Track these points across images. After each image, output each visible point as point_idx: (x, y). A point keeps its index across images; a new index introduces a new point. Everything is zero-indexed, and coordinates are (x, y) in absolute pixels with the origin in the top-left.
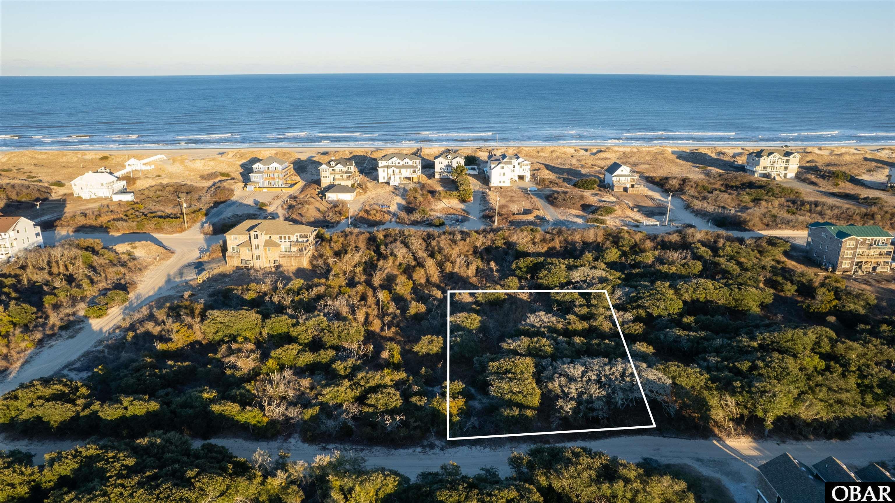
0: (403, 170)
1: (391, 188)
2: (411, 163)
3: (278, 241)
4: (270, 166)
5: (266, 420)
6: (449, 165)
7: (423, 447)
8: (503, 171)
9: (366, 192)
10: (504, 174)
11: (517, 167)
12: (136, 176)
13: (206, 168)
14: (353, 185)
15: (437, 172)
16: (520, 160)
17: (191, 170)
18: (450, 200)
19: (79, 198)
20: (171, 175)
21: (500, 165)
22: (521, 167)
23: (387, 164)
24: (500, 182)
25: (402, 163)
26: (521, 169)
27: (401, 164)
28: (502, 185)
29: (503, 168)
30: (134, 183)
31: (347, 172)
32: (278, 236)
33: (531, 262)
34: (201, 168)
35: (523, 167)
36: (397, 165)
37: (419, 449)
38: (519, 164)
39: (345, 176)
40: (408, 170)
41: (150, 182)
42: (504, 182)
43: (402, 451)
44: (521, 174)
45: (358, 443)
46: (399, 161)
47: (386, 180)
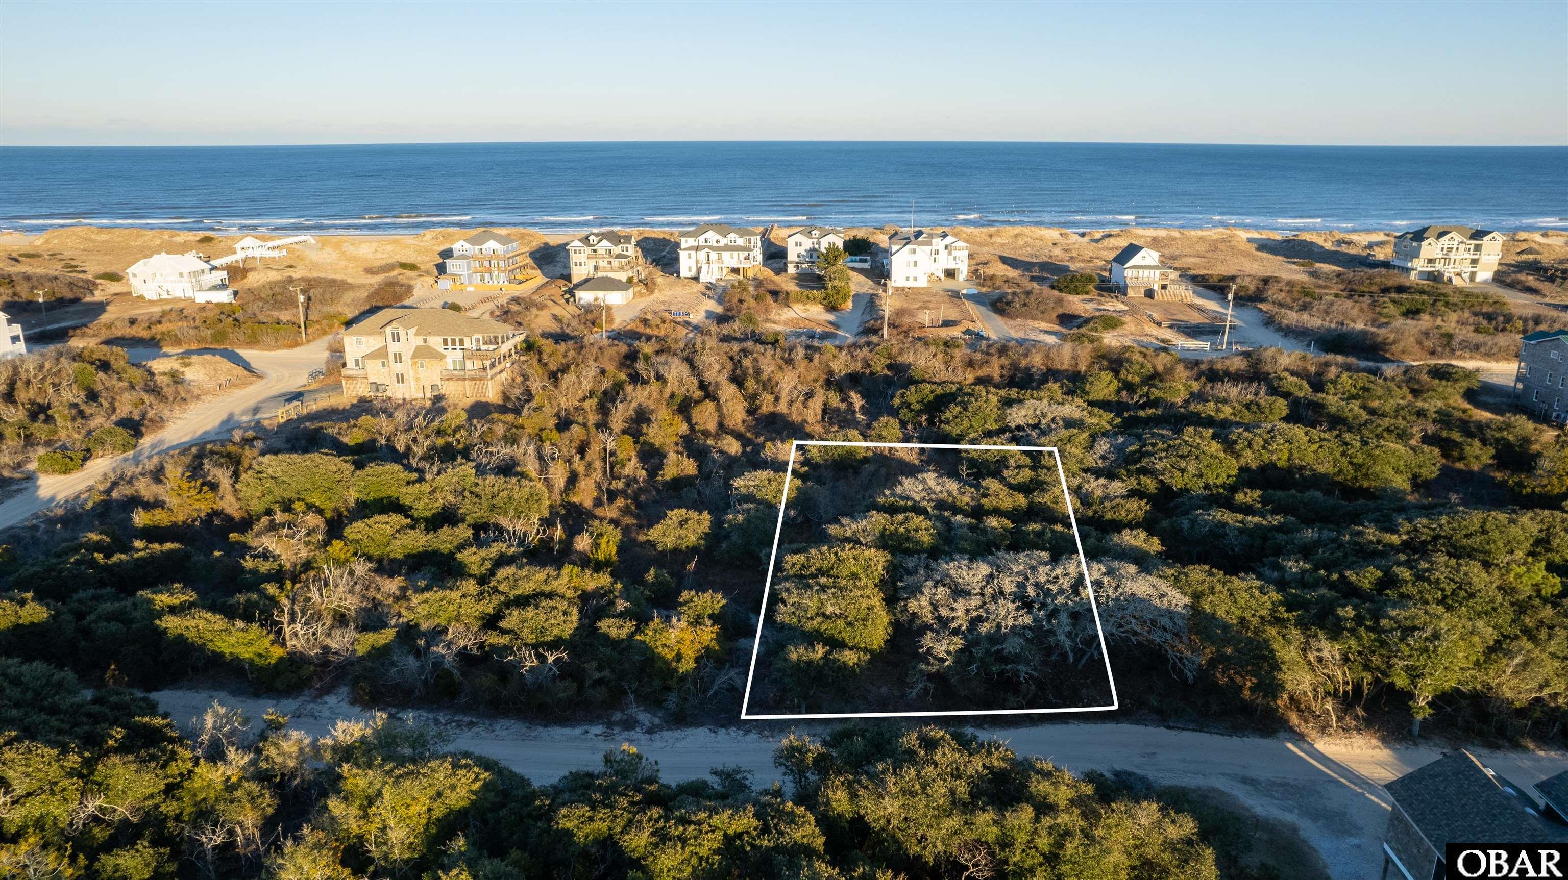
0: (726, 255)
1: (700, 287)
2: (740, 242)
3: (440, 348)
4: (484, 247)
5: (277, 652)
6: (814, 249)
7: (610, 725)
8: (913, 258)
9: (652, 292)
10: (915, 264)
11: (943, 253)
12: (248, 266)
13: (379, 255)
14: (630, 280)
15: (791, 262)
16: (949, 240)
17: (354, 259)
18: (808, 307)
19: (141, 297)
20: (315, 266)
21: (908, 247)
22: (950, 254)
23: (696, 244)
24: (908, 279)
25: (723, 241)
26: (951, 258)
27: (721, 244)
28: (912, 284)
29: (914, 252)
30: (244, 277)
31: (619, 256)
32: (440, 340)
33: (932, 392)
34: (370, 256)
35: (954, 253)
36: (715, 244)
38: (946, 248)
39: (615, 263)
40: (735, 253)
41: (273, 276)
42: (915, 279)
43: (558, 732)
44: (951, 265)
45: (466, 709)
46: (718, 237)
47: (693, 273)
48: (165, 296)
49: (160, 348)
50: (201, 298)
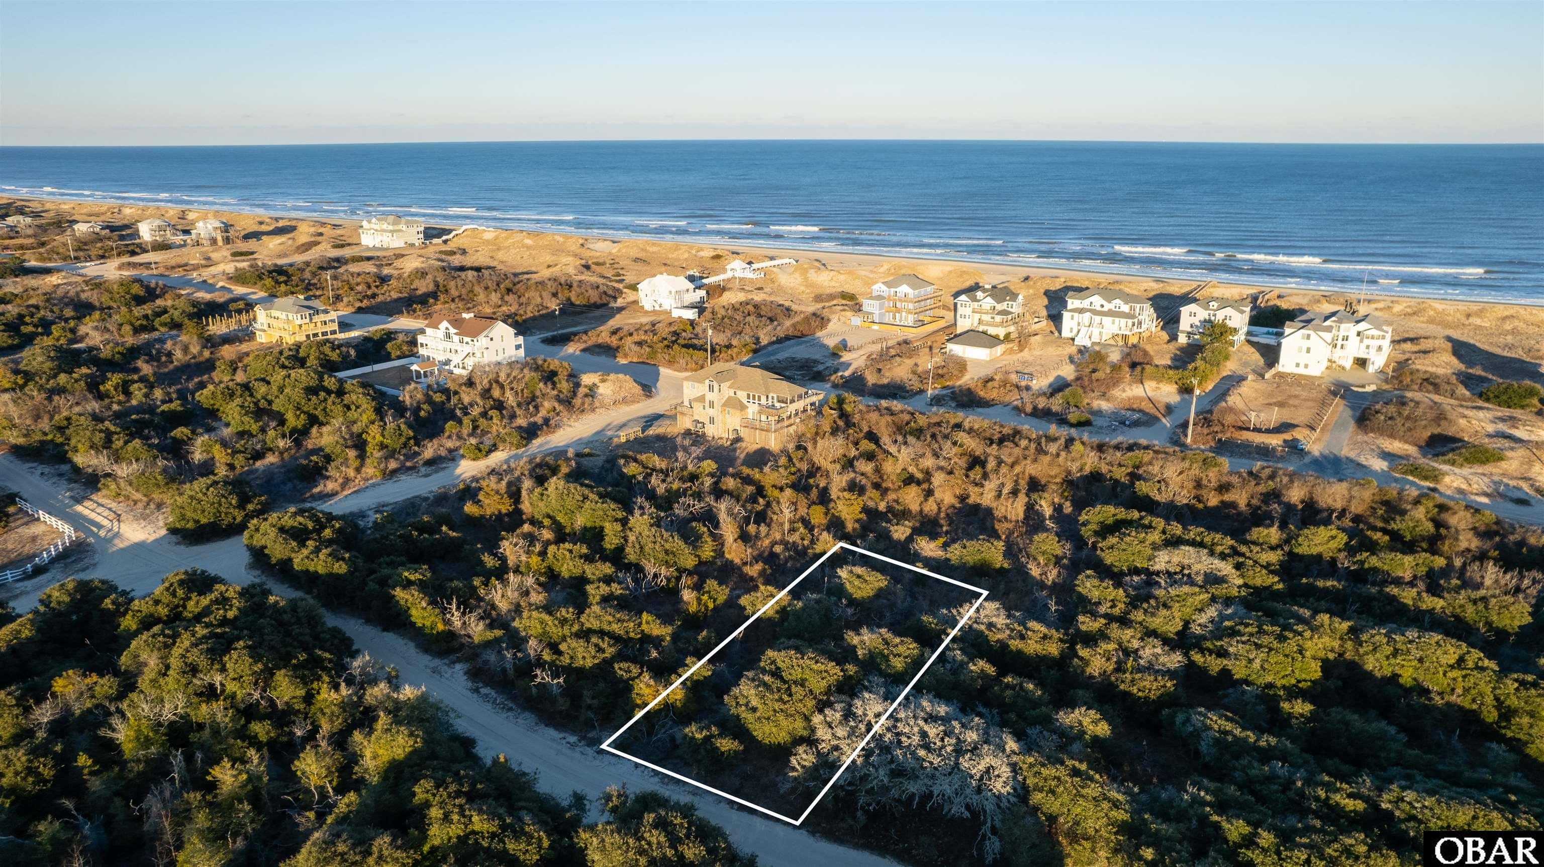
0: (1107, 320)
1: (1073, 350)
2: (1125, 308)
3: (745, 400)
5: (440, 627)
6: (1210, 321)
7: (583, 738)
8: (1306, 344)
9: (1021, 351)
10: (1308, 350)
11: (1354, 339)
12: (729, 286)
13: (833, 284)
14: (1007, 335)
15: (1183, 332)
16: (1363, 326)
17: (810, 285)
18: (1161, 385)
20: (781, 289)
21: (1302, 331)
22: (1361, 341)
23: (1081, 306)
24: (1298, 365)
25: (1108, 307)
26: (1363, 346)
27: (1106, 309)
28: (1301, 371)
29: (1308, 337)
30: (720, 295)
31: (1001, 313)
32: (745, 394)
33: (1114, 515)
34: (826, 284)
35: (1367, 342)
36: (1099, 308)
37: (573, 739)
38: (1359, 334)
39: (998, 318)
40: (1117, 320)
41: (741, 297)
42: (1306, 366)
43: (552, 732)
44: (1362, 355)
45: (513, 698)
46: (1104, 303)
47: (1070, 335)
48: (657, 308)
49: (615, 357)
50: (676, 313)
